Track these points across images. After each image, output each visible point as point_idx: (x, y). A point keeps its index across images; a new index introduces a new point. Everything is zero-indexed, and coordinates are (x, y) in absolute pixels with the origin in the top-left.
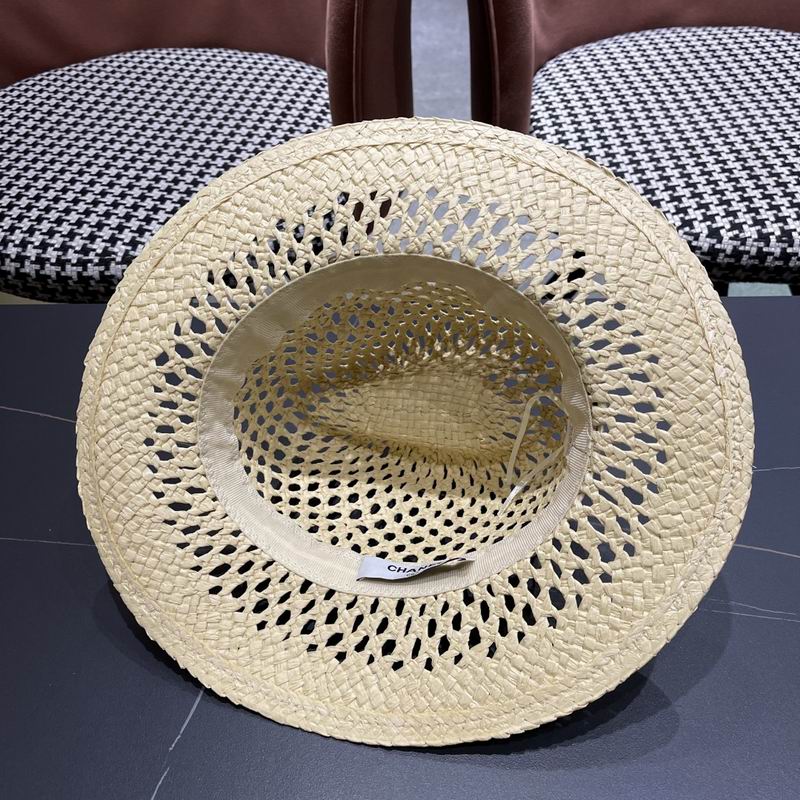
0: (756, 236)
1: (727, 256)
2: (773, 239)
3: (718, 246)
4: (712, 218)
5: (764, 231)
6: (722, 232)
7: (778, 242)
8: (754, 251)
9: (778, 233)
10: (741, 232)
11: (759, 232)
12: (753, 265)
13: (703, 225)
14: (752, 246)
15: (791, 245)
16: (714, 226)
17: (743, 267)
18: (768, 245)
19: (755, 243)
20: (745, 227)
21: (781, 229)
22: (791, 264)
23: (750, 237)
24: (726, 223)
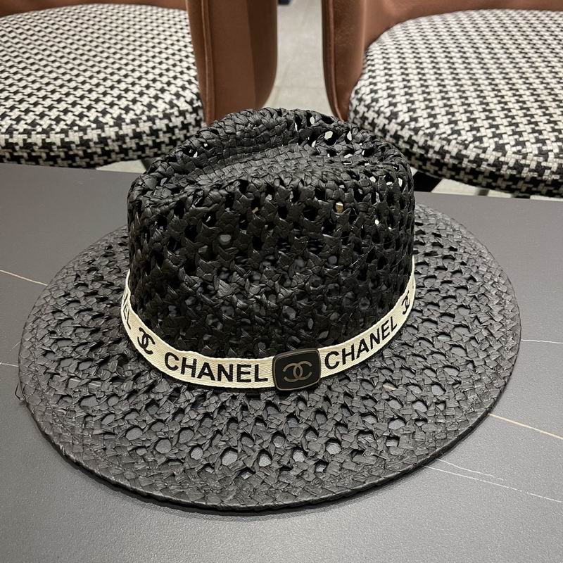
0: (537, 152)
1: (509, 168)
2: (551, 155)
3: (502, 159)
4: (500, 136)
5: (544, 148)
6: (507, 147)
7: (555, 158)
8: (533, 165)
9: (557, 150)
10: (523, 148)
11: (539, 149)
12: (533, 178)
13: (491, 141)
14: (532, 160)
16: (501, 142)
17: (523, 179)
18: (546, 160)
19: (535, 158)
20: (527, 144)
21: (561, 148)
23: (531, 153)
24: (512, 139)
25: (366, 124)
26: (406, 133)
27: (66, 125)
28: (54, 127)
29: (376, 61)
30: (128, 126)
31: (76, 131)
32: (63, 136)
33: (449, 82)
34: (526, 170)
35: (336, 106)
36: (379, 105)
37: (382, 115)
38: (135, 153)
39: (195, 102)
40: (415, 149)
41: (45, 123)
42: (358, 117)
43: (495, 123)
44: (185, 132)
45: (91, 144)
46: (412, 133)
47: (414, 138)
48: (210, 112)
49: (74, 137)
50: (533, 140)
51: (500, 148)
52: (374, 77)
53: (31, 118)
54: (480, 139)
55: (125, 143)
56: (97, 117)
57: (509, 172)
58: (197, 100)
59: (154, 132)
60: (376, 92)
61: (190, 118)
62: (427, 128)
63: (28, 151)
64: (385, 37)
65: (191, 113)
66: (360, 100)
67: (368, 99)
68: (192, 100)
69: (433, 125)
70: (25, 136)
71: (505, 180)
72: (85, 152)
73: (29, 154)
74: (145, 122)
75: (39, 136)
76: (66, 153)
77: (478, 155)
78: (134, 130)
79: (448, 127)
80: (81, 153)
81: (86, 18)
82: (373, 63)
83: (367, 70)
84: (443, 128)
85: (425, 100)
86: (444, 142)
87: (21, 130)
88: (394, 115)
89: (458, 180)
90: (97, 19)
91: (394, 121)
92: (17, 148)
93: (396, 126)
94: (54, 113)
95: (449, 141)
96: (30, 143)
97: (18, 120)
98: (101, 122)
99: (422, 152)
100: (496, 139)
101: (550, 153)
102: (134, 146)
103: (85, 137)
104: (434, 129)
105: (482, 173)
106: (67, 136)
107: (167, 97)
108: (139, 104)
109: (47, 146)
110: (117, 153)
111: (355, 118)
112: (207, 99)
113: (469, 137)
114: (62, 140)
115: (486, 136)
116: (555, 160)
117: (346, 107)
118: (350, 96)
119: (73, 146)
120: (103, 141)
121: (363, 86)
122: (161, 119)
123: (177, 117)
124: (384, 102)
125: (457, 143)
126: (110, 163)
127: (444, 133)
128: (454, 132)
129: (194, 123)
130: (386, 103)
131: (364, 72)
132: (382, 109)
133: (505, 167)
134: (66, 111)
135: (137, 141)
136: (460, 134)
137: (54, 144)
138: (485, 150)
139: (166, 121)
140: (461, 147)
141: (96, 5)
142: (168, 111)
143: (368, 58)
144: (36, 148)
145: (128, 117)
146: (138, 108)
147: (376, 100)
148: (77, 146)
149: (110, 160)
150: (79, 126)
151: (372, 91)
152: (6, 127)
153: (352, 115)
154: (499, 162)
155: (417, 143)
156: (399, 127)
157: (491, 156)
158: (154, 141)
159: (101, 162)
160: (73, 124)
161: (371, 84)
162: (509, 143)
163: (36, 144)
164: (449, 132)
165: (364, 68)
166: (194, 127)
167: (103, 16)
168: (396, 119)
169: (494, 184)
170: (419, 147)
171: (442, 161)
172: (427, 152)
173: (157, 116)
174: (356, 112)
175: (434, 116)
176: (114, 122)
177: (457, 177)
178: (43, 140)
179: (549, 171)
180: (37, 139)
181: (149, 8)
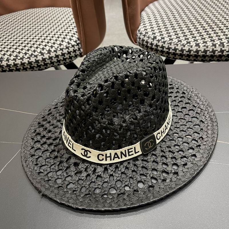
0: (212, 45)
1: (202, 52)
2: (217, 45)
3: (199, 49)
4: (197, 40)
5: (214, 43)
6: (200, 44)
8: (211, 50)
9: (219, 43)
11: (212, 44)
12: (211, 55)
13: (194, 43)
14: (210, 48)
15: (224, 47)
16: (197, 43)
17: (208, 56)
18: (215, 47)
19: (211, 47)
20: (208, 42)
21: (220, 42)
22: (224, 54)
23: (210, 45)
24: (201, 41)
25: (144, 42)
26: (160, 44)
27: (29, 55)
28: (25, 56)
29: (145, 18)
30: (53, 53)
31: (33, 57)
32: (28, 59)
33: (174, 23)
34: (208, 52)
35: (131, 37)
36: (148, 34)
37: (150, 38)
38: (57, 63)
39: (77, 41)
40: (165, 50)
41: (21, 55)
42: (141, 40)
43: (194, 36)
44: (75, 53)
45: (40, 61)
46: (163, 44)
47: (164, 45)
48: (84, 44)
49: (33, 59)
50: (210, 41)
51: (197, 45)
52: (145, 24)
53: (15, 54)
54: (189, 43)
55: (52, 60)
56: (41, 51)
57: (202, 54)
58: (78, 40)
59: (63, 55)
60: (146, 30)
61: (76, 48)
62: (168, 41)
63: (16, 67)
64: (147, 9)
65: (76, 46)
66: (141, 33)
67: (144, 33)
68: (76, 41)
69: (170, 40)
70: (14, 61)
71: (201, 57)
72: (37, 65)
73: (16, 68)
74: (59, 51)
75: (19, 60)
76: (30, 66)
77: (189, 49)
78: (55, 54)
79: (176, 40)
80: (36, 65)
81: (29, 14)
82: (144, 19)
83: (142, 22)
84: (174, 40)
85: (166, 30)
86: (176, 46)
87: (12, 59)
88: (155, 38)
89: (182, 59)
90: (33, 14)
91: (155, 40)
92: (11, 66)
93: (156, 42)
94: (24, 51)
95: (177, 45)
96: (16, 64)
97: (10, 55)
98: (42, 53)
99: (168, 50)
100: (196, 42)
101: (216, 45)
102: (56, 61)
103: (37, 59)
104: (171, 41)
105: (191, 55)
106: (30, 59)
107: (66, 40)
108: (56, 44)
109: (23, 64)
110: (50, 64)
111: (140, 41)
112: (82, 39)
113: (185, 42)
114: (28, 61)
115: (191, 41)
116: (219, 47)
117: (135, 37)
118: (136, 33)
119: (33, 63)
120: (44, 60)
121: (141, 28)
122: (65, 49)
123: (71, 47)
124: (150, 33)
125: (181, 45)
126: (47, 68)
127: (175, 42)
128: (179, 41)
129: (78, 49)
130: (151, 33)
131: (141, 23)
132: (150, 36)
133: (200, 52)
134: (28, 50)
135: (57, 58)
136: (181, 42)
137: (25, 63)
138: (192, 47)
139: (67, 50)
140: (182, 46)
141: (31, 9)
142: (68, 46)
143: (142, 17)
144: (18, 65)
145: (53, 50)
146: (56, 46)
147: (147, 33)
148: (34, 63)
149: (47, 67)
150: (34, 55)
151: (145, 30)
152: (6, 58)
153: (138, 40)
154: (198, 50)
155: (165, 47)
156: (158, 42)
157: (194, 48)
158: (63, 58)
159: (44, 68)
160: (32, 54)
161: (144, 27)
162: (200, 43)
163: (18, 64)
164: (177, 41)
165: (141, 21)
166: (78, 51)
167: (35, 13)
168: (156, 39)
169: (196, 59)
170: (166, 49)
171: (175, 53)
172: (169, 50)
173: (63, 48)
174: (140, 38)
175: (171, 36)
176: (48, 52)
177: (182, 58)
178: (21, 62)
179: (217, 52)
180: (18, 62)
181: (53, 8)
